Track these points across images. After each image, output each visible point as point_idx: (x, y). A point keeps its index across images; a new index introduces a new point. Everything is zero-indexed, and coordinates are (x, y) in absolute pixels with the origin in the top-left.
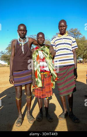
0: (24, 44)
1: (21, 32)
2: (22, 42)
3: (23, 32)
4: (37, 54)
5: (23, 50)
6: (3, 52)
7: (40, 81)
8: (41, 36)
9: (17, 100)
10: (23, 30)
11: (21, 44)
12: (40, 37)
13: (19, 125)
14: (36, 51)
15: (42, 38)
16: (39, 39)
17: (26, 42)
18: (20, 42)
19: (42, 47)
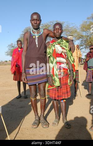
0: (38, 36)
1: (34, 22)
2: (36, 34)
3: (36, 22)
4: (54, 48)
5: (37, 43)
6: (13, 45)
7: (57, 80)
8: (57, 27)
9: (31, 100)
10: (36, 20)
11: (35, 36)
12: (57, 29)
13: (35, 127)
14: (52, 45)
15: (58, 29)
16: (55, 32)
17: (40, 34)
18: (33, 34)
19: (59, 41)
